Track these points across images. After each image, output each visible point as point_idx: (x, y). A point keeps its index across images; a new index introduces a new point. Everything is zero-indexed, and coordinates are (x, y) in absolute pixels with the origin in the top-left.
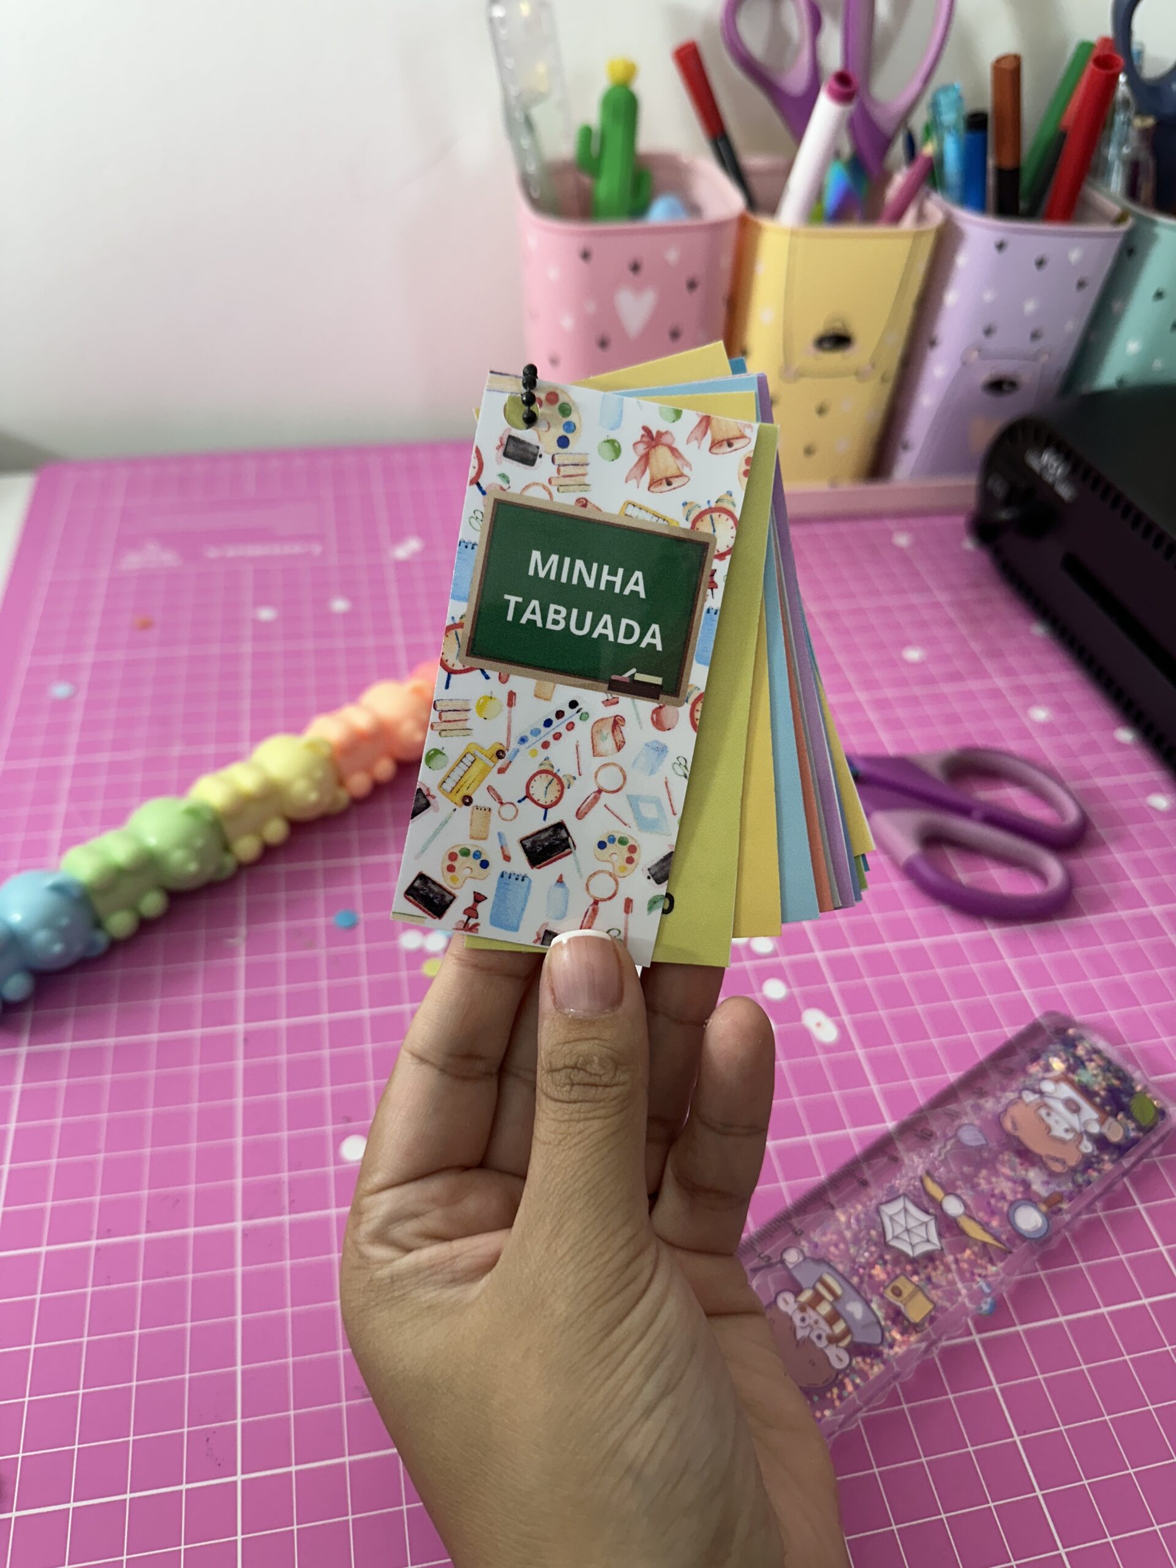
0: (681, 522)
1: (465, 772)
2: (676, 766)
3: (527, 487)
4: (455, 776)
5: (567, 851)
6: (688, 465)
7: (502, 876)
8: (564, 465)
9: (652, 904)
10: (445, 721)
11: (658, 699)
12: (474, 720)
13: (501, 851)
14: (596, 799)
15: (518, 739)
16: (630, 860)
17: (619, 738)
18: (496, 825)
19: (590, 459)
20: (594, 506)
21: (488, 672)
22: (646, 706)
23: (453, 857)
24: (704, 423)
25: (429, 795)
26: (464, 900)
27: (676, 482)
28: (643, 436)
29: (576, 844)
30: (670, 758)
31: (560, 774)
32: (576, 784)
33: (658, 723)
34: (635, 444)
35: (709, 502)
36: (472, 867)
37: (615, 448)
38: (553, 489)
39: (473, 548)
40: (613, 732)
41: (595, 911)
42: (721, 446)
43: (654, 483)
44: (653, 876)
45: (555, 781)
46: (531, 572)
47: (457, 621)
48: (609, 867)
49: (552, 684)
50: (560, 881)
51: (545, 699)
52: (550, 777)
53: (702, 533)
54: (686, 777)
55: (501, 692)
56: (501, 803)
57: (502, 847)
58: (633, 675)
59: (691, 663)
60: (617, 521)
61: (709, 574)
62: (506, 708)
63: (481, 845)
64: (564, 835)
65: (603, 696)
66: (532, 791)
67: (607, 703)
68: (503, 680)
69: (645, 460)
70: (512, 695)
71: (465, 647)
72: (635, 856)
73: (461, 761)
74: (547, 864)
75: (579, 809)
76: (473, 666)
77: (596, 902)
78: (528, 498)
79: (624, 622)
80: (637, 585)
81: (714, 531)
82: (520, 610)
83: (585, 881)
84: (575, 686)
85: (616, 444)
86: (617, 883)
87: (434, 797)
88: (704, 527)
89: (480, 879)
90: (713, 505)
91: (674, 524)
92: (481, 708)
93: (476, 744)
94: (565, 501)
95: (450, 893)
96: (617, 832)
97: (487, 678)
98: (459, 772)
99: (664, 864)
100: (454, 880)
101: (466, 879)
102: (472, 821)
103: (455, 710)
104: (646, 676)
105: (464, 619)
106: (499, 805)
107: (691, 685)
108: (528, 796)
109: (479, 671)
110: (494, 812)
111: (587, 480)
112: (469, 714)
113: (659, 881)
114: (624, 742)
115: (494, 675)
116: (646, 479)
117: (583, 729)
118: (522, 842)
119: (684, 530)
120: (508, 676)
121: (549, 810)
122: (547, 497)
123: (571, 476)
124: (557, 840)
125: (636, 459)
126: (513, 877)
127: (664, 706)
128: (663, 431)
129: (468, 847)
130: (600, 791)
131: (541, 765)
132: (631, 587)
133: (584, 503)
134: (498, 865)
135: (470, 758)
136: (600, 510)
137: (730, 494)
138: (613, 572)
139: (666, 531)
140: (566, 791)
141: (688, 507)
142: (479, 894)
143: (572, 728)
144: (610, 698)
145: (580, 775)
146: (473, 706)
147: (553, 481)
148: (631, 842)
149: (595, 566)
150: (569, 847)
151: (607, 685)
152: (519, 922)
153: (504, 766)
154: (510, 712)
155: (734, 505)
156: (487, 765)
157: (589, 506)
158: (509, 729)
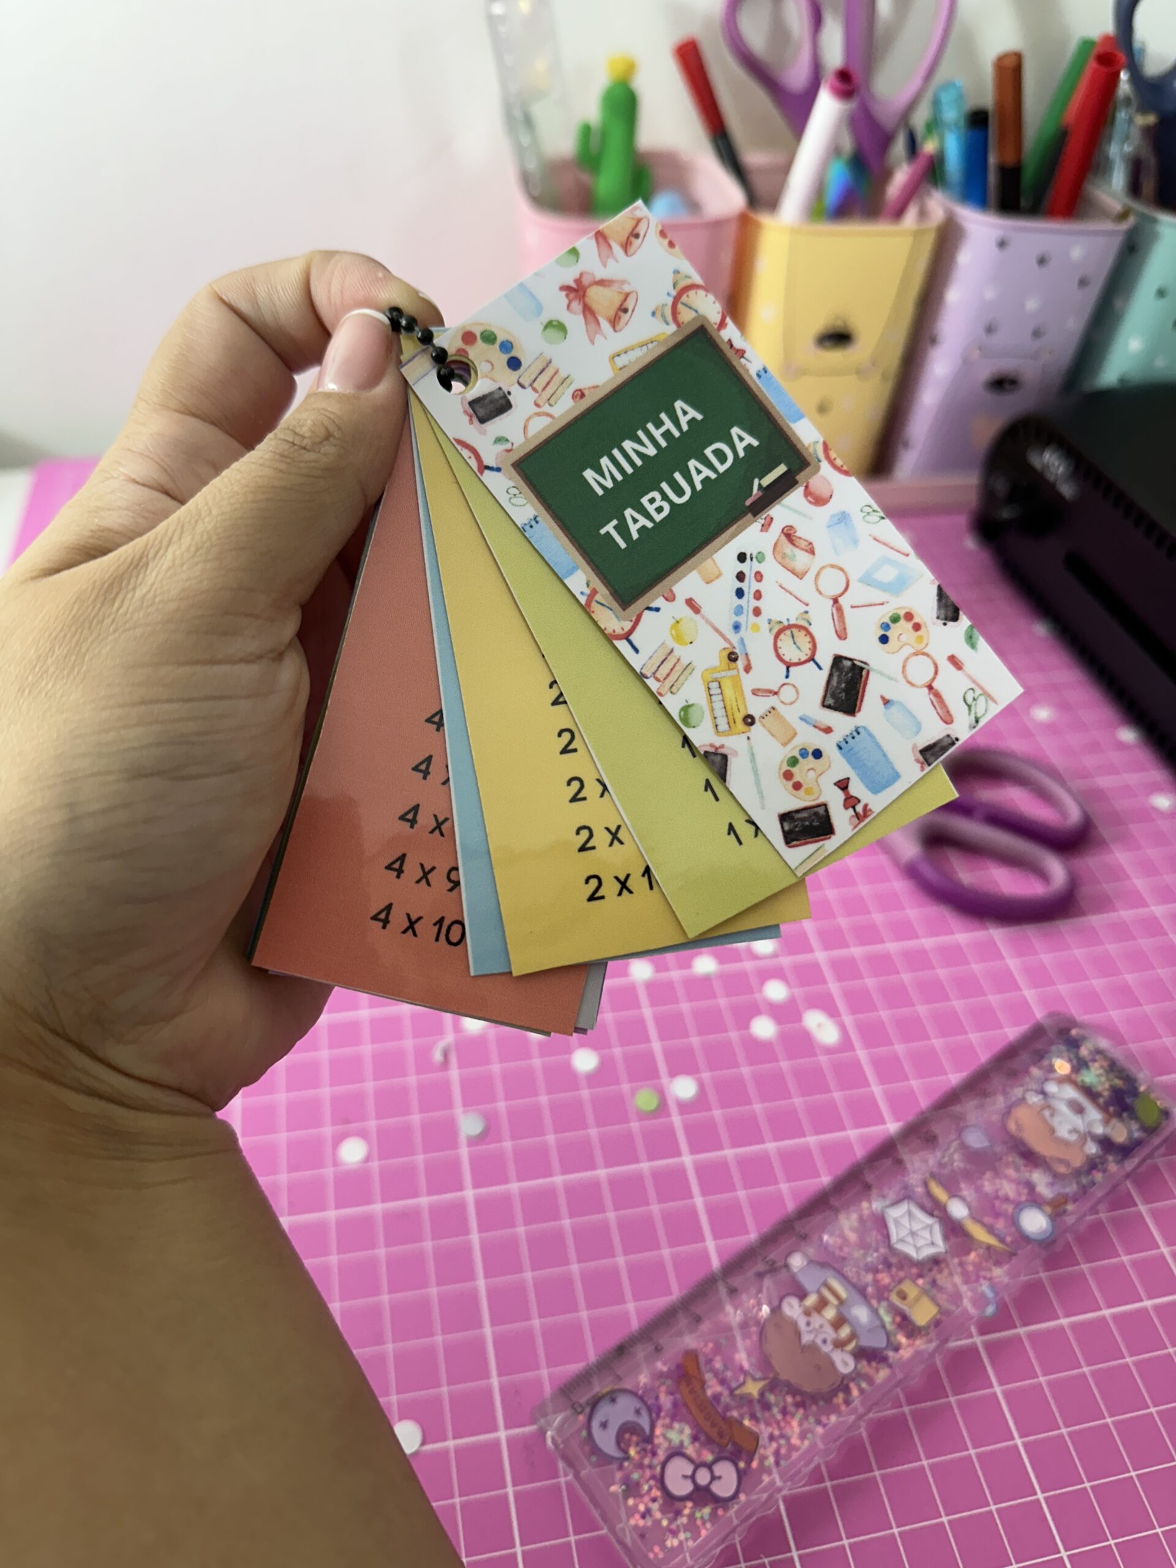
0: (665, 332)
1: (723, 700)
2: (868, 518)
3: (525, 428)
4: (720, 712)
5: (864, 673)
6: (623, 282)
7: (840, 748)
8: (534, 380)
9: (970, 640)
10: (665, 679)
11: (796, 482)
12: (684, 653)
13: (816, 730)
14: (840, 610)
15: (732, 630)
16: (917, 627)
17: (803, 544)
18: (791, 714)
19: (548, 357)
20: (589, 388)
21: (653, 605)
22: (795, 497)
23: (788, 775)
24: (601, 240)
25: (717, 749)
26: (835, 800)
27: (630, 304)
28: (567, 296)
29: (864, 660)
30: (857, 518)
31: (793, 622)
32: (812, 616)
33: (819, 501)
34: (568, 306)
35: (668, 294)
36: (811, 766)
37: (556, 327)
38: (546, 408)
39: (537, 522)
40: (794, 545)
41: (937, 695)
42: (631, 243)
43: (614, 322)
44: (946, 619)
45: (795, 631)
46: (600, 492)
47: (587, 591)
48: (907, 651)
49: (709, 561)
50: (886, 702)
51: (717, 577)
52: (788, 632)
53: (689, 323)
54: (883, 518)
55: (679, 608)
56: (776, 693)
57: (815, 726)
58: (760, 485)
59: (790, 429)
60: (620, 380)
61: (729, 347)
62: (697, 617)
63: (798, 742)
64: (848, 664)
65: (756, 526)
66: (787, 658)
67: (765, 527)
68: (670, 598)
69: (588, 311)
70: (690, 602)
71: (615, 605)
72: (916, 620)
73: (711, 695)
74: (862, 701)
75: (836, 631)
76: (638, 612)
77: (930, 687)
78: (535, 437)
79: (708, 452)
80: (687, 413)
81: (696, 311)
82: (623, 529)
83: (903, 681)
84: (727, 542)
85: (554, 323)
86: (927, 655)
87: (722, 746)
88: (686, 316)
89: (827, 770)
90: (674, 293)
91: (662, 338)
92: (678, 638)
93: (706, 670)
94: (565, 408)
95: (819, 806)
96: (884, 616)
97: (657, 610)
98: (718, 705)
99: (944, 601)
100: (809, 792)
101: (817, 782)
102: (770, 732)
103: (662, 662)
104: (769, 475)
105: (591, 585)
106: (776, 696)
107: (809, 446)
108: (788, 666)
109: (647, 612)
110: (780, 708)
111: (563, 374)
112: (676, 653)
113: (955, 619)
114: (811, 543)
115: (659, 602)
116: (605, 325)
117: (771, 568)
118: (824, 705)
119: (674, 334)
120: (671, 591)
121: (817, 658)
122: (548, 420)
123: (548, 383)
124: (847, 673)
125: (581, 318)
126: (849, 739)
127: (808, 483)
128: (577, 276)
129: (791, 755)
130: (835, 601)
131: (771, 630)
132: (684, 421)
133: (580, 394)
134: (826, 745)
135: (714, 685)
136: (597, 387)
137: (676, 272)
138: (659, 424)
139: (662, 349)
140: (812, 629)
141: (658, 314)
142: (839, 781)
143: (762, 576)
144: (763, 521)
145: (807, 605)
146: (671, 643)
147: (540, 402)
148: (902, 613)
149: (640, 433)
150: (862, 669)
151: (750, 515)
152: (893, 769)
153: (746, 663)
154: (703, 617)
155: (689, 277)
156: (733, 677)
157: (586, 392)
158: (717, 630)
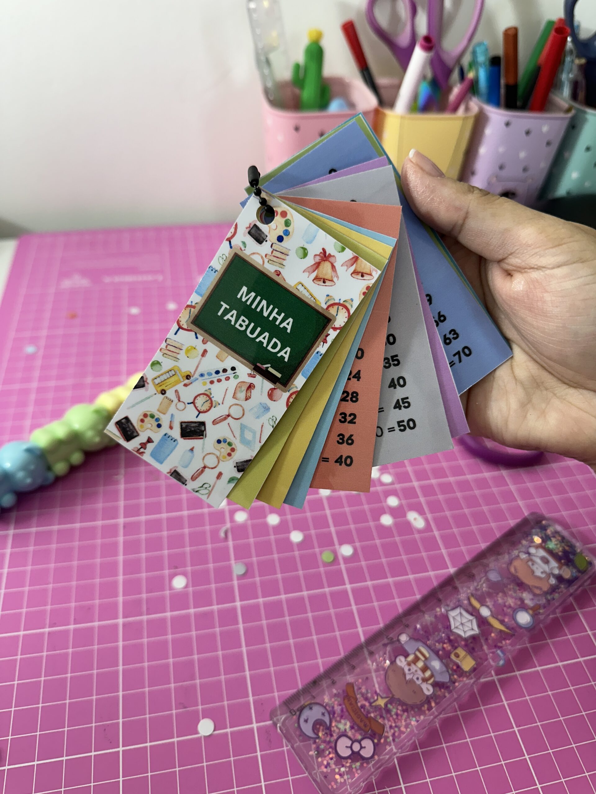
0: (322, 304)
1: (168, 378)
2: (270, 420)
3: (254, 253)
4: (162, 378)
5: (201, 437)
6: (338, 277)
7: (165, 435)
8: (276, 251)
9: (231, 480)
10: (168, 350)
11: (275, 384)
12: (182, 355)
13: (169, 423)
14: (225, 419)
15: (200, 374)
16: (229, 455)
17: (249, 394)
18: (172, 409)
19: (290, 253)
20: (283, 277)
21: (198, 335)
22: (268, 385)
23: (145, 415)
24: (354, 260)
25: (146, 381)
26: (142, 438)
27: (328, 283)
28: (321, 253)
29: (207, 435)
30: (269, 415)
31: (213, 399)
32: (218, 407)
33: (271, 396)
34: (316, 255)
35: (340, 299)
36: (153, 425)
37: (305, 253)
38: (266, 260)
39: (215, 272)
40: (247, 390)
41: (202, 471)
42: (358, 274)
43: (317, 279)
44: (237, 467)
45: (209, 401)
46: (239, 296)
47: (193, 304)
48: (218, 453)
49: (226, 355)
50: (192, 450)
51: (221, 360)
52: (208, 399)
53: (330, 313)
54: (273, 427)
55: (201, 347)
56: (179, 401)
57: (171, 421)
58: (268, 367)
59: (299, 373)
60: (291, 290)
61: (326, 335)
62: (200, 356)
63: (161, 416)
64: (203, 429)
65: (249, 371)
66: (196, 401)
67: (250, 375)
68: (204, 342)
69: (317, 265)
70: (205, 351)
71: (192, 318)
72: (233, 453)
73: (168, 372)
74: (189, 439)
75: (215, 420)
76: (192, 329)
77: (205, 467)
78: (252, 259)
79: (274, 340)
80: (288, 324)
81: (337, 315)
82: (226, 312)
83: (204, 455)
84: (238, 360)
85: (306, 251)
86: (219, 462)
87: (148, 383)
88: (333, 311)
89: (154, 432)
90: (341, 302)
91: (318, 303)
92: (188, 351)
93: (178, 367)
94: (270, 268)
95: (137, 432)
96: (229, 439)
97: (197, 338)
98: (165, 377)
99: (245, 464)
100: (142, 426)
101: (147, 429)
102: (162, 402)
103: (175, 347)
104: (274, 370)
105: (197, 305)
106: (178, 401)
107: (294, 385)
108: (193, 403)
109: (194, 333)
110: (173, 404)
111: (284, 263)
112: (181, 352)
113: (239, 471)
114: (250, 398)
115: (200, 338)
116: (314, 275)
117: (233, 383)
118: (182, 423)
119: (322, 308)
120: (207, 341)
121: (201, 414)
122: (261, 263)
123: (277, 257)
124: (198, 429)
125: (313, 263)
126: (170, 438)
127: (277, 389)
128: (332, 254)
129: (155, 415)
130: (229, 416)
131: (206, 391)
132: (284, 324)
133: (278, 274)
134: (165, 429)
135: (173, 372)
136: (285, 280)
137: (352, 300)
138: (279, 314)
139: (313, 305)
140: (213, 409)
141: (328, 298)
142: (151, 438)
143: (228, 380)
144: (252, 373)
145: (223, 404)
146: (184, 348)
147: (268, 256)
148: (233, 446)
149: (271, 307)
150: (203, 435)
151: (253, 367)
152: (164, 460)
153: (188, 384)
154: (201, 359)
155: (352, 306)
156: (180, 380)
157: (280, 276)
158: (197, 367)
